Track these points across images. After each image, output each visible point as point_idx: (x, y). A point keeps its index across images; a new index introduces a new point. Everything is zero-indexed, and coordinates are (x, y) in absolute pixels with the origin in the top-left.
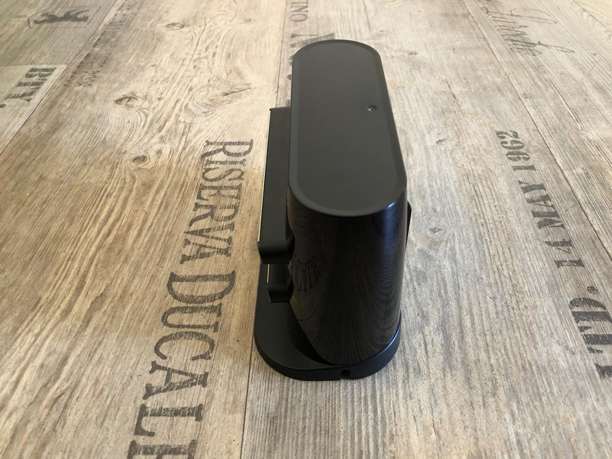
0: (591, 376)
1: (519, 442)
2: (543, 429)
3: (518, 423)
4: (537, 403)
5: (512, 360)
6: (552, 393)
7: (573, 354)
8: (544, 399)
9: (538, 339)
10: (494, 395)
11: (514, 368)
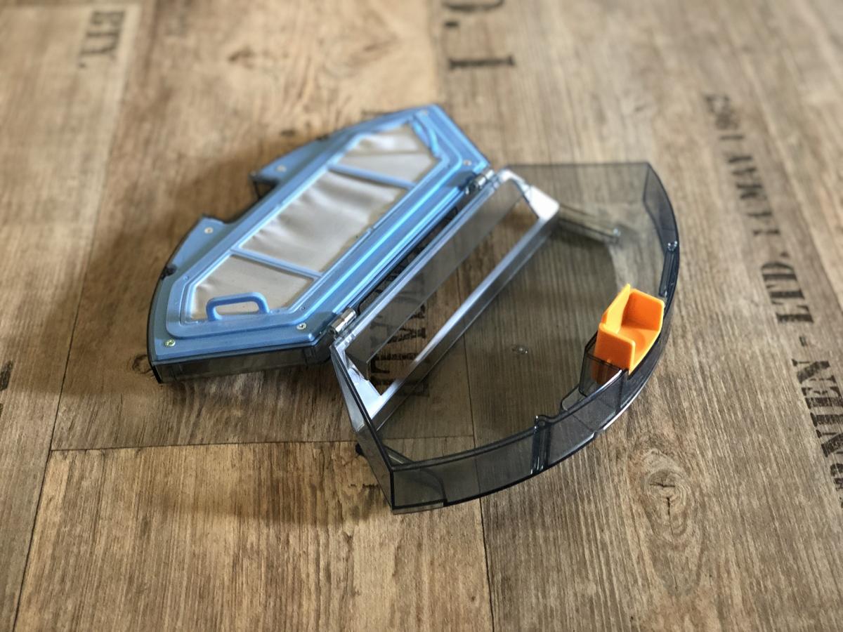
0: (769, 321)
1: (701, 367)
2: (723, 358)
3: (703, 355)
4: (720, 342)
5: (701, 312)
6: (734, 334)
7: (757, 305)
8: (726, 339)
9: (727, 295)
10: (683, 337)
11: (703, 318)
